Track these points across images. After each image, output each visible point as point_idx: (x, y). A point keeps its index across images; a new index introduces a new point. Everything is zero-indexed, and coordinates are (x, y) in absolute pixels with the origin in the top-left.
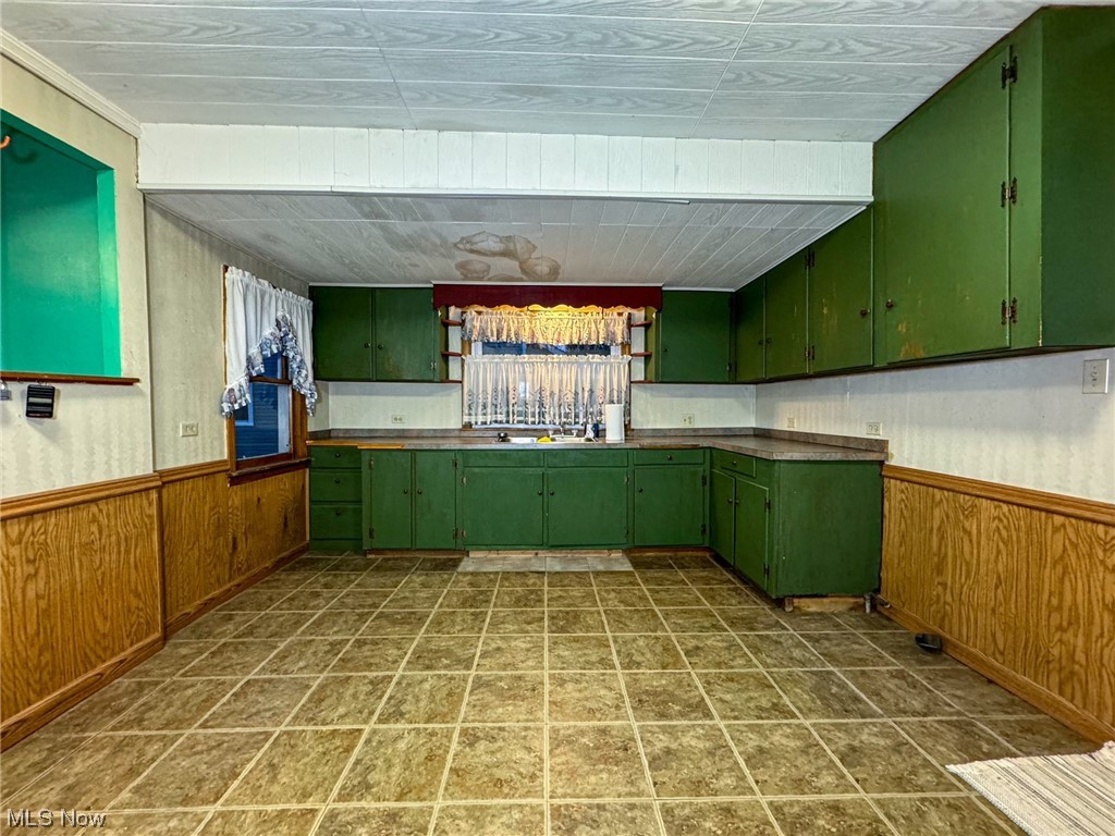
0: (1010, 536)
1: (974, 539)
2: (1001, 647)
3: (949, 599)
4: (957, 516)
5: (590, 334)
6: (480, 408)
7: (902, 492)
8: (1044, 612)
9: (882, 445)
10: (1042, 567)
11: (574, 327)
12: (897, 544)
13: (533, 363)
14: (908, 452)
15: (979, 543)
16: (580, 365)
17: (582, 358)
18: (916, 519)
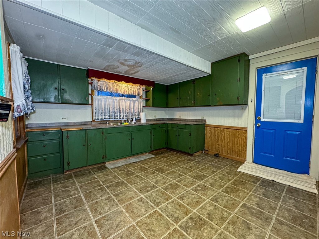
0: (230, 134)
1: (224, 135)
2: (228, 152)
3: (219, 147)
4: (220, 132)
5: (133, 92)
6: (100, 114)
7: (209, 129)
8: (235, 145)
9: (205, 120)
10: (235, 138)
11: (129, 89)
12: (208, 139)
13: (117, 99)
14: (210, 121)
15: (225, 136)
16: (130, 101)
17: (131, 99)
18: (212, 134)
